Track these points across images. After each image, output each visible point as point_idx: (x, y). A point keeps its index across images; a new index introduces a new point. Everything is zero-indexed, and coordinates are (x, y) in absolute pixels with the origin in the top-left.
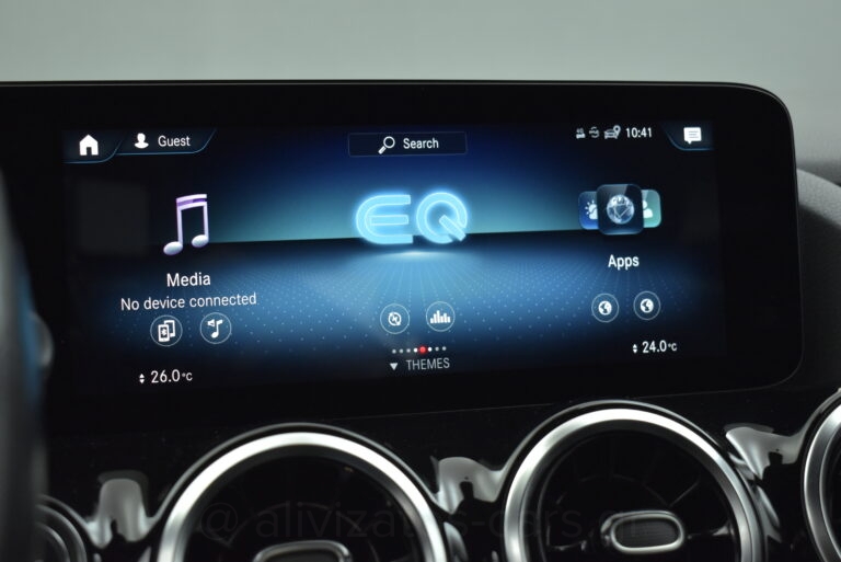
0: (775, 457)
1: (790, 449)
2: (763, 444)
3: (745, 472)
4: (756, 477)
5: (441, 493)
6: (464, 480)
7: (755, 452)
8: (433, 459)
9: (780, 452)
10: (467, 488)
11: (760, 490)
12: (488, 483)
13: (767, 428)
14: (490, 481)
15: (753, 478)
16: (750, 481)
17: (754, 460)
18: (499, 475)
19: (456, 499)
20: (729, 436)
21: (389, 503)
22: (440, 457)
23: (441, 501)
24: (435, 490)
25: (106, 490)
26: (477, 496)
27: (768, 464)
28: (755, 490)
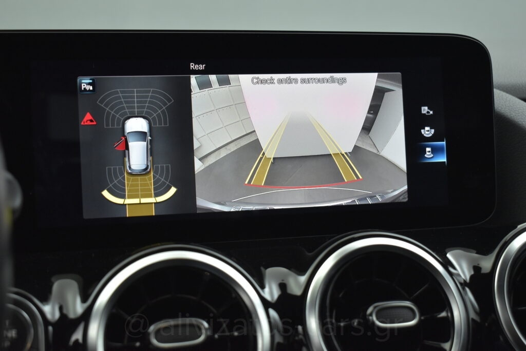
0: (477, 269)
1: (486, 264)
2: (470, 261)
3: (458, 278)
4: (465, 281)
5: (267, 290)
6: (281, 282)
7: (465, 266)
8: (262, 269)
9: (480, 266)
10: (283, 286)
11: (467, 289)
12: (296, 283)
13: (472, 250)
14: (297, 282)
15: (462, 281)
16: (461, 284)
17: (464, 271)
18: (303, 279)
19: (276, 293)
20: (449, 256)
21: (234, 295)
22: (266, 268)
23: (266, 294)
24: (263, 287)
25: (56, 286)
26: (289, 291)
27: (473, 273)
28: (464, 289)
